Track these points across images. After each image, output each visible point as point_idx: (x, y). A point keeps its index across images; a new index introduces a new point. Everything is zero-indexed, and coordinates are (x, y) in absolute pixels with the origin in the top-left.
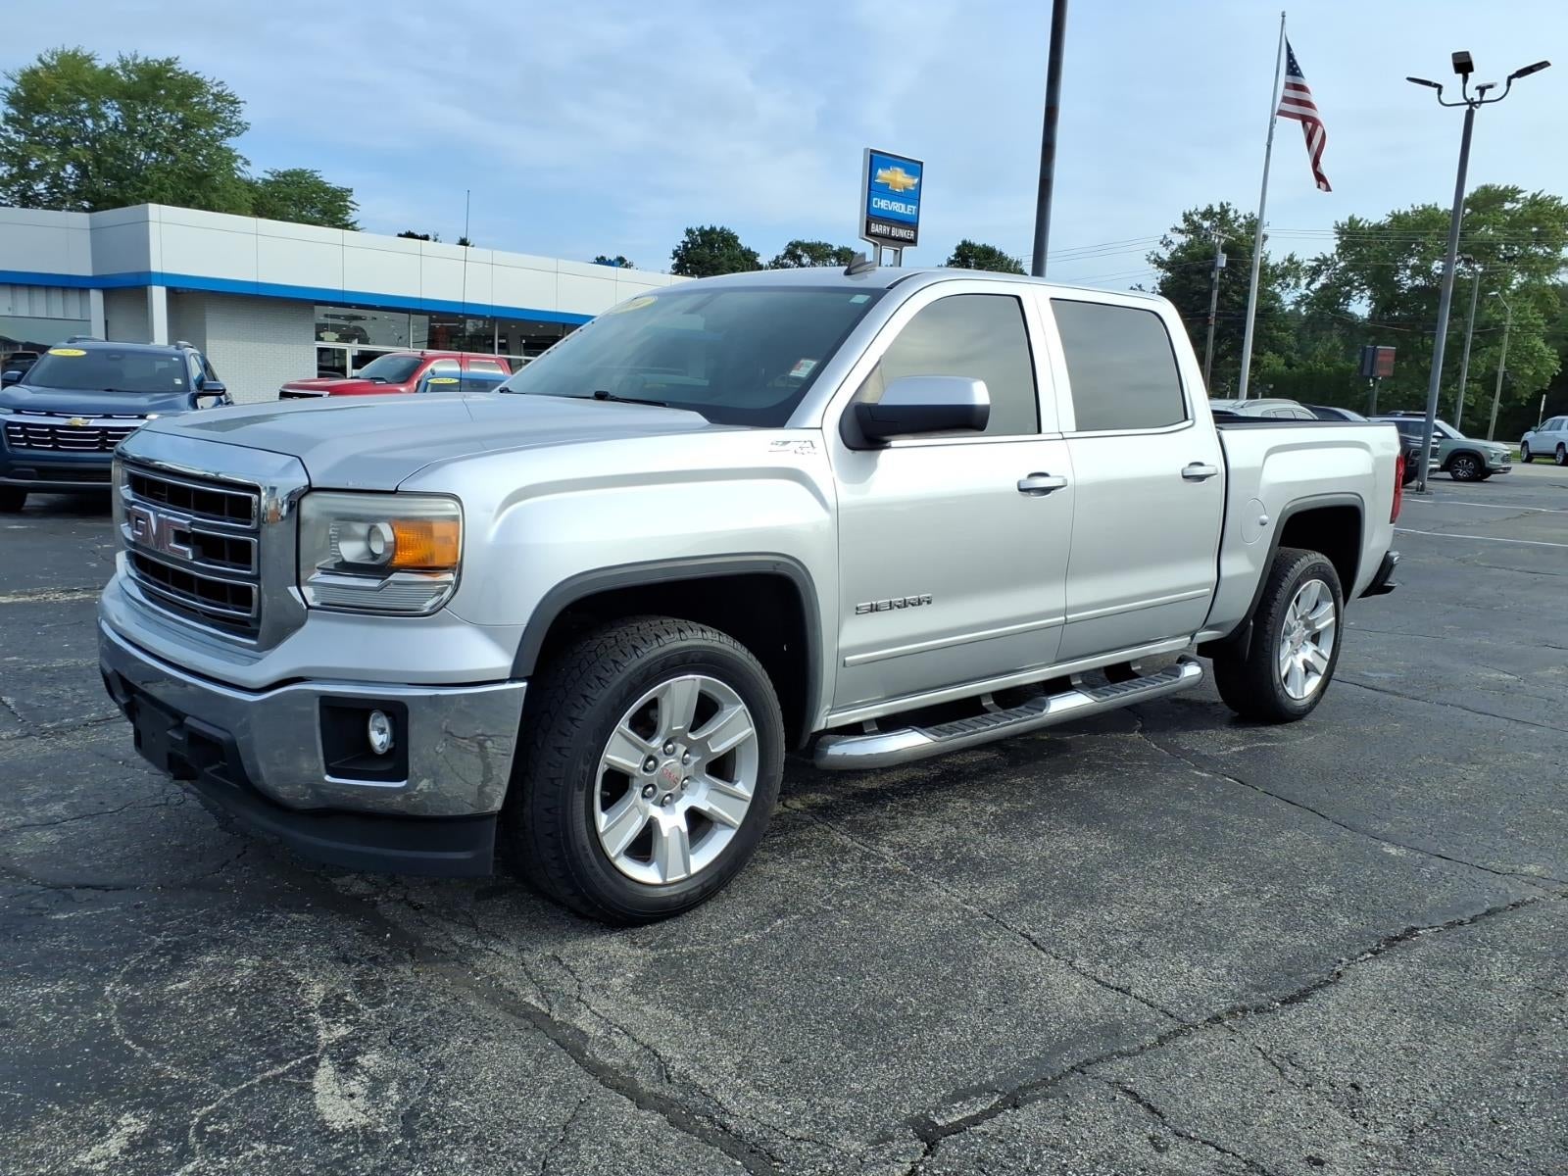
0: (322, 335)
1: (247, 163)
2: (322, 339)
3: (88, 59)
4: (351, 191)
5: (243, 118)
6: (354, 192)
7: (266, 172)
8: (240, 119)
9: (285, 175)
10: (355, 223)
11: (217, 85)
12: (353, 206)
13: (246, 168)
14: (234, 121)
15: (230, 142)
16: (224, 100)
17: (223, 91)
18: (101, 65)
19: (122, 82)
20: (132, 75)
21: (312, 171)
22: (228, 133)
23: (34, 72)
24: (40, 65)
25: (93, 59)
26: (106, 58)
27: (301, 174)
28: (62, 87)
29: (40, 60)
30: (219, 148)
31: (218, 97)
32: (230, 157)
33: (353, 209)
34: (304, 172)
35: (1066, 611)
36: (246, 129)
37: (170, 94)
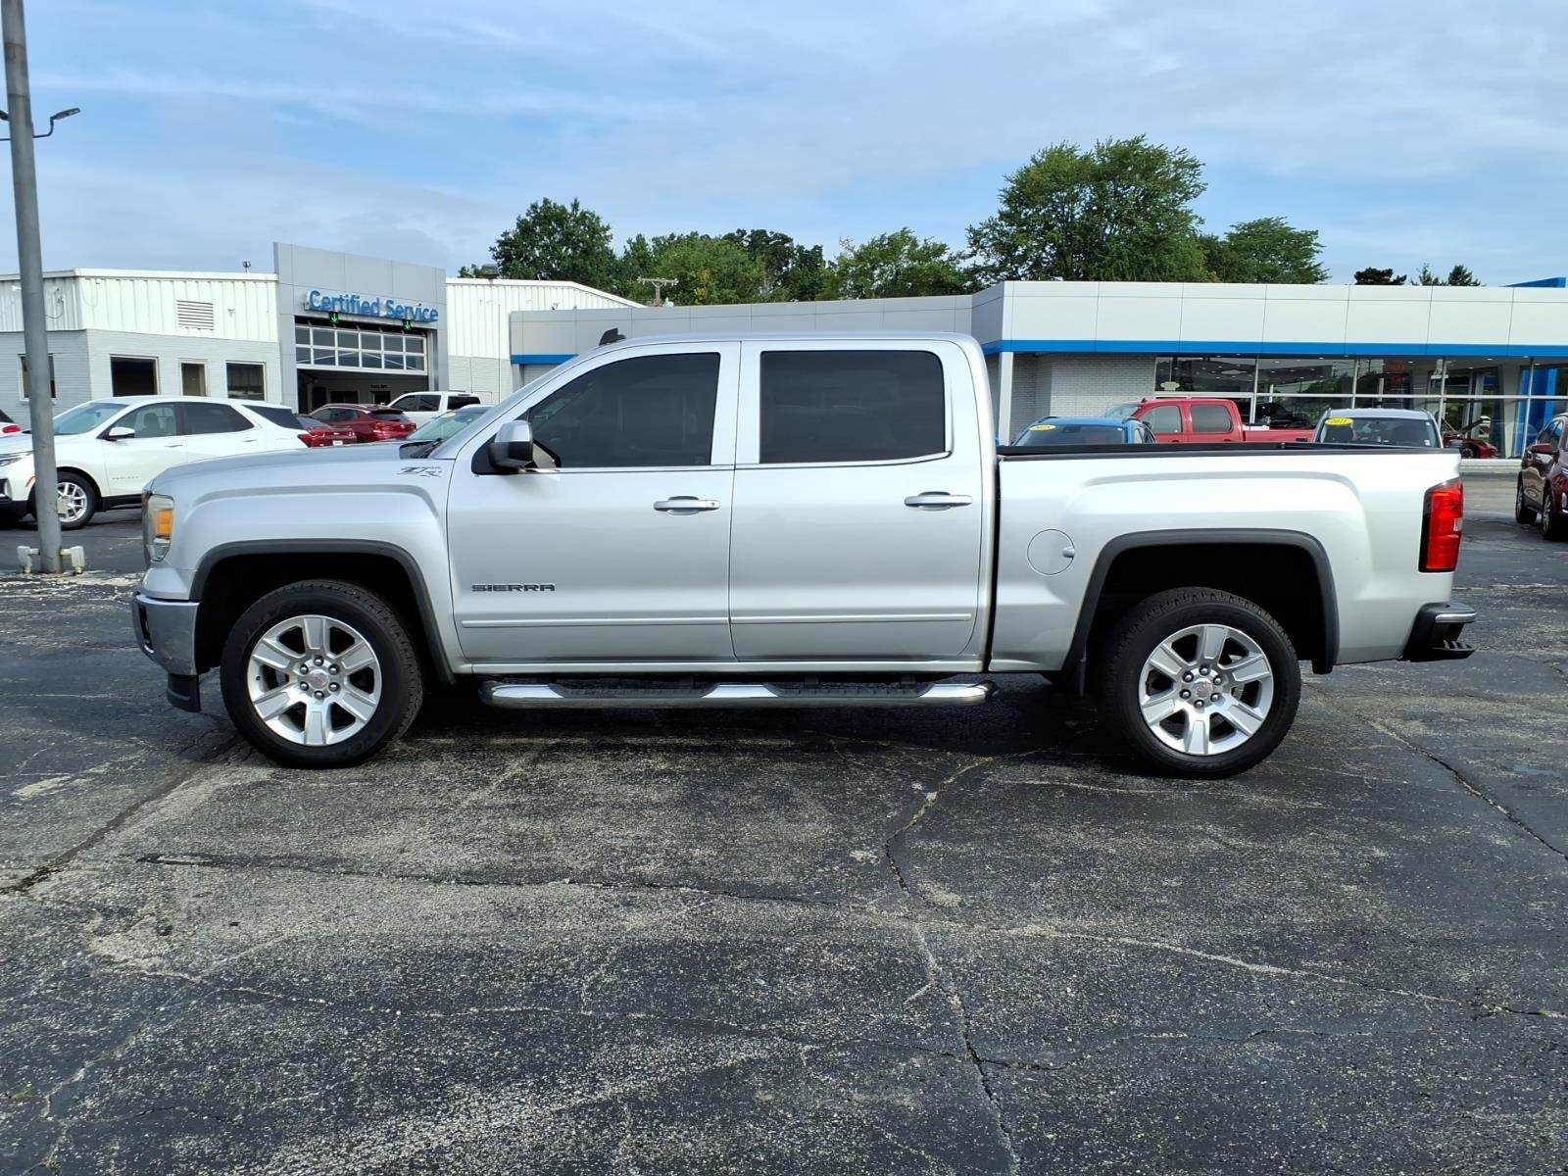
0: (1162, 385)
1: (1202, 221)
2: (1163, 389)
3: (1071, 151)
4: (1316, 233)
5: (1201, 180)
6: (1319, 235)
7: (1232, 226)
8: (1198, 182)
9: (1250, 226)
10: (1319, 265)
11: (1180, 153)
12: (1318, 248)
13: (1200, 227)
14: (1192, 184)
15: (1185, 206)
16: (1186, 166)
17: (1184, 158)
18: (1080, 153)
19: (1094, 167)
20: (1106, 159)
21: (1279, 219)
22: (1186, 197)
23: (1028, 170)
24: (1033, 164)
25: (1075, 150)
26: (1085, 147)
27: (1265, 224)
28: (1045, 180)
29: (1033, 160)
30: (1176, 212)
31: (1180, 164)
32: (1186, 217)
33: (1318, 252)
34: (1268, 221)
35: (729, 613)
36: (1204, 189)
37: (1136, 169)
